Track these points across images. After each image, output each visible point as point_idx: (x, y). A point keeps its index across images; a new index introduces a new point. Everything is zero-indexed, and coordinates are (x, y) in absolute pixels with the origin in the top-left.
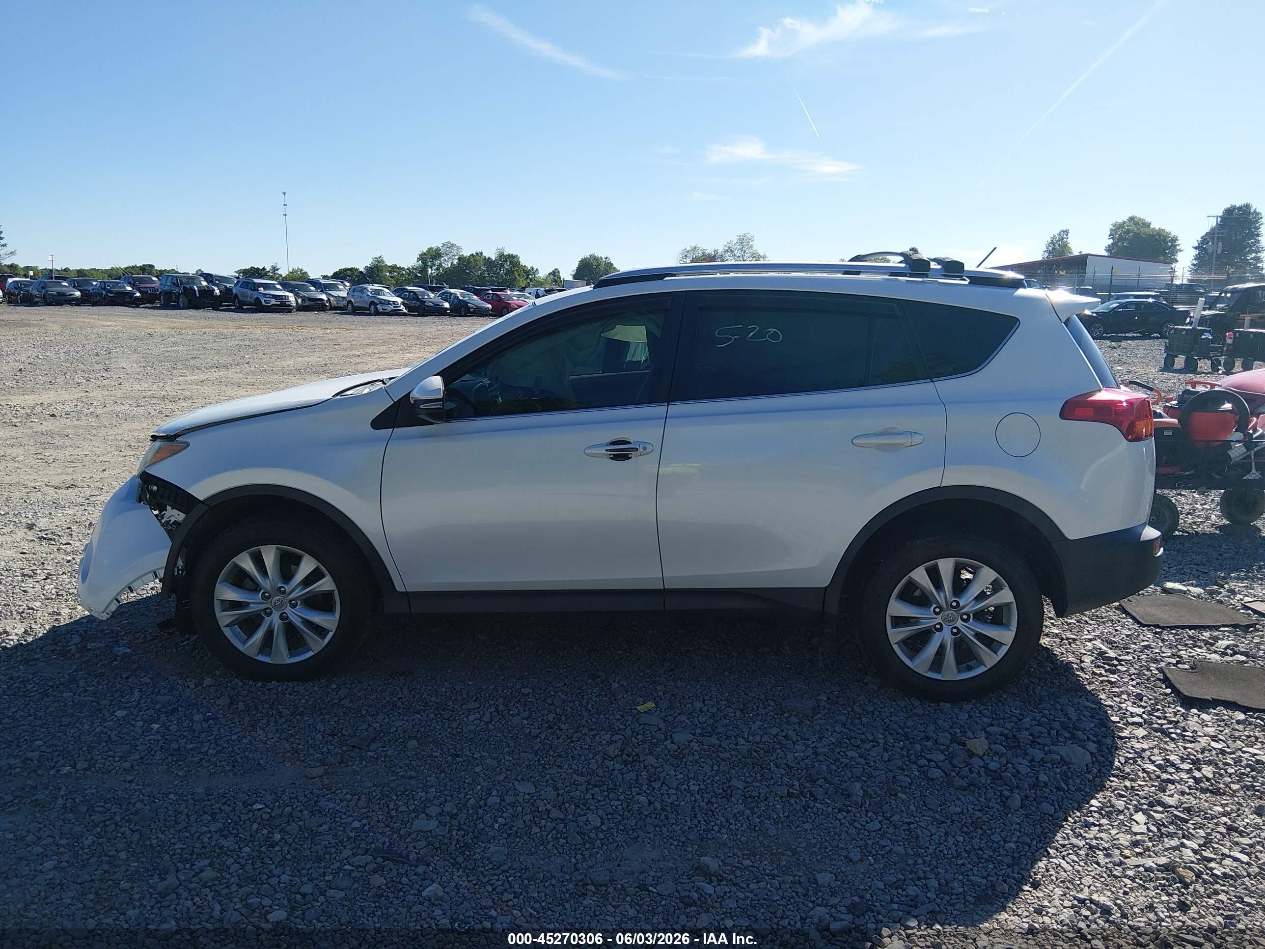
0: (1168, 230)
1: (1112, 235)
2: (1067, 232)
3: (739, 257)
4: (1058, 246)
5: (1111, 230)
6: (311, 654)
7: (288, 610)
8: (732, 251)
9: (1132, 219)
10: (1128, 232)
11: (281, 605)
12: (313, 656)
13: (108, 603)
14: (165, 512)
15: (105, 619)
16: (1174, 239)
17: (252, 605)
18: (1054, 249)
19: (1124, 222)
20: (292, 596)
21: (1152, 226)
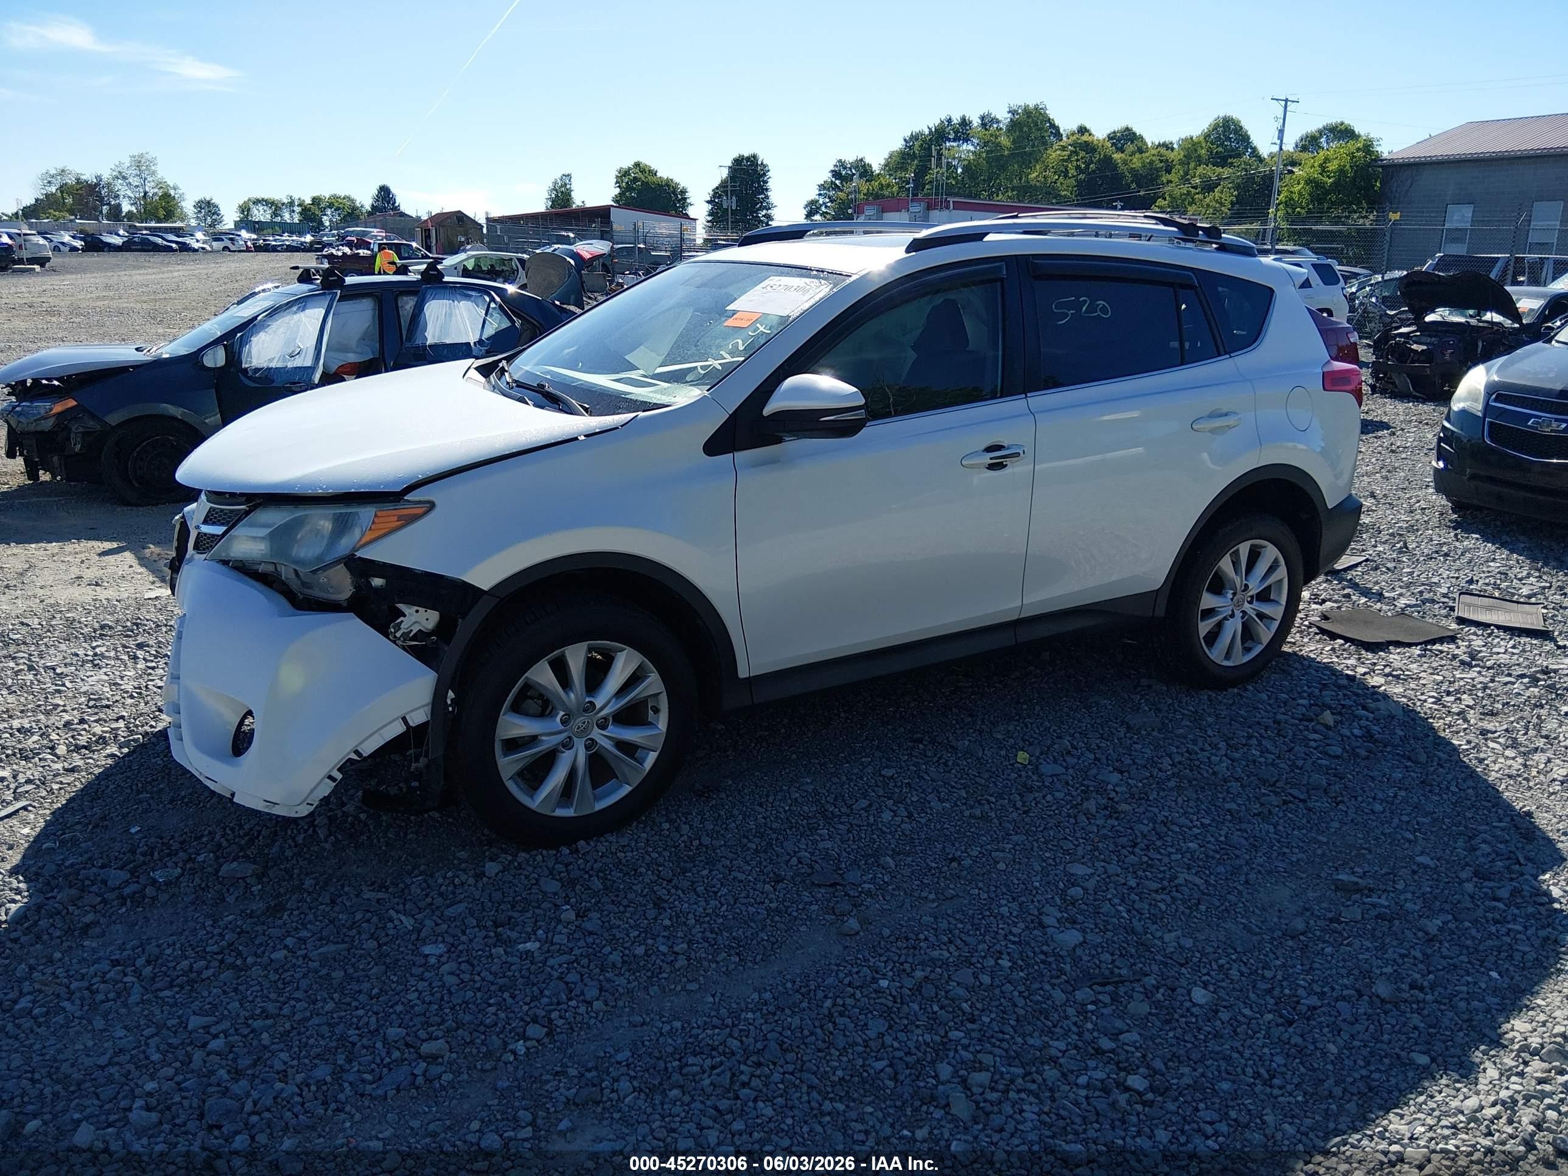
0: (676, 180)
1: (618, 182)
2: (569, 176)
3: (137, 186)
4: (561, 196)
5: (617, 177)
6: (627, 789)
7: (596, 734)
8: (124, 178)
9: (637, 165)
10: (635, 179)
11: (586, 730)
12: (631, 792)
13: (313, 785)
14: (402, 619)
15: (306, 813)
16: (684, 192)
17: (544, 738)
18: (557, 196)
19: (629, 169)
20: (602, 713)
21: (659, 175)
